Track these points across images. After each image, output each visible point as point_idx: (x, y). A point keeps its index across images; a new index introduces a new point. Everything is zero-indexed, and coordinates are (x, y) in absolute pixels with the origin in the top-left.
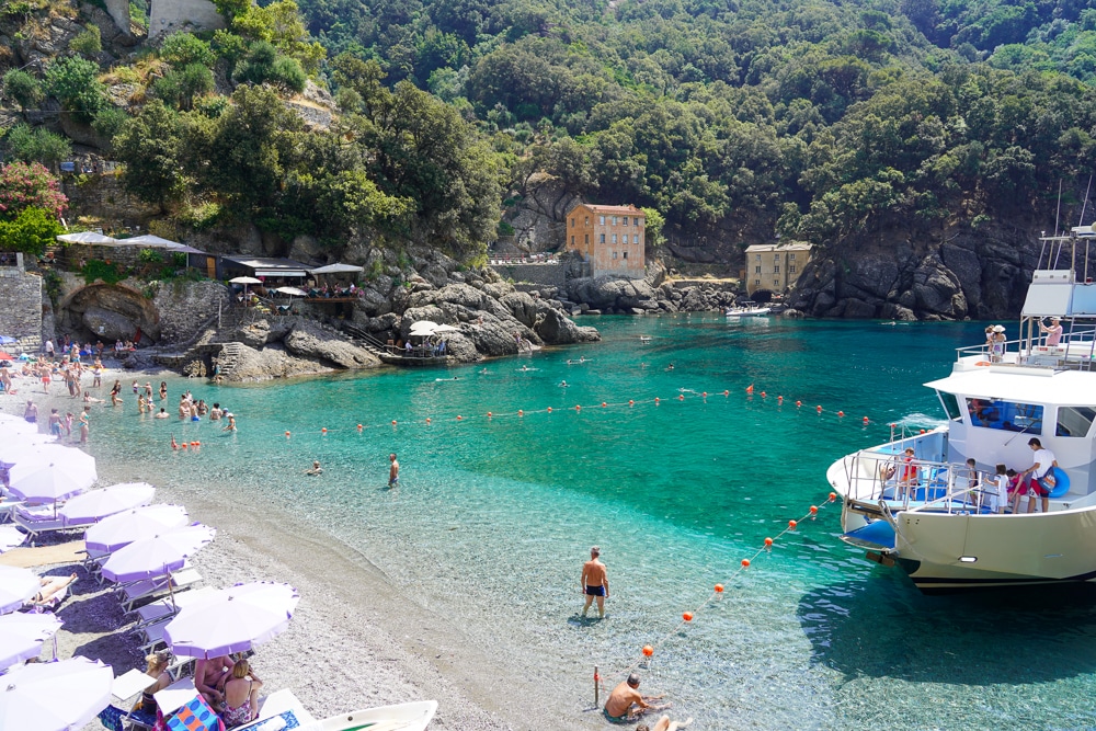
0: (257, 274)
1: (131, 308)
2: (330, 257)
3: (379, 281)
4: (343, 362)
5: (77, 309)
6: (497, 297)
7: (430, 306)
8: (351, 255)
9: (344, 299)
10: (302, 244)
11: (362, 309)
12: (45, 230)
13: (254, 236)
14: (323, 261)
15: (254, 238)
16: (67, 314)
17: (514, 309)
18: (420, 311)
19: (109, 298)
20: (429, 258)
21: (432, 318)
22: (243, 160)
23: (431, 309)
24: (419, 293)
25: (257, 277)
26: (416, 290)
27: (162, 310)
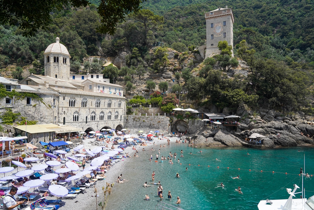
0: (209, 118)
1: (186, 125)
2: (233, 113)
3: (246, 120)
4: (227, 144)
5: (176, 125)
6: (294, 126)
7: (260, 128)
8: (239, 112)
9: (234, 125)
10: (226, 110)
11: (239, 128)
12: (170, 108)
13: (214, 107)
14: (231, 114)
15: (214, 108)
16: (174, 126)
17: (301, 130)
18: (256, 130)
19: (182, 123)
20: (267, 112)
21: (260, 133)
22: (209, 89)
23: (260, 129)
24: (257, 124)
25: (209, 119)
26: (257, 123)
27: (190, 126)
